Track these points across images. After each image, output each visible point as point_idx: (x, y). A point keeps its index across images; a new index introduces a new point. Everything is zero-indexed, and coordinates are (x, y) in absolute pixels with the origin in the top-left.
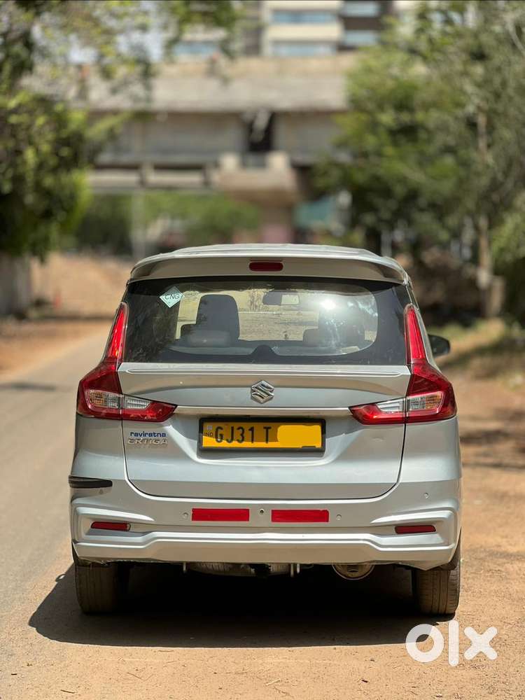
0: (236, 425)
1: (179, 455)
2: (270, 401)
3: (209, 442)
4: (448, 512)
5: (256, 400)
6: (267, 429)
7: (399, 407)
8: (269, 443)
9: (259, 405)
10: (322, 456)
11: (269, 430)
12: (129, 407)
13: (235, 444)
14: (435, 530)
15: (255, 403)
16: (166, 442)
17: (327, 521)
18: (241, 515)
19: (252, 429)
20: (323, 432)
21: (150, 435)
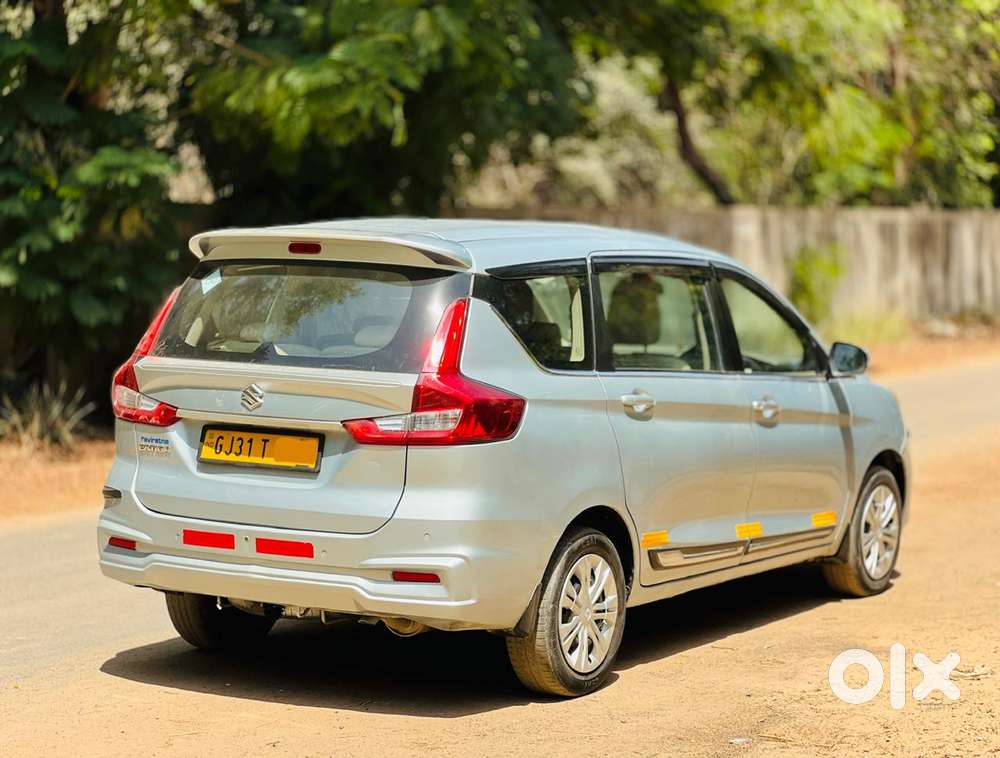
0: (237, 435)
1: (180, 466)
2: (260, 409)
3: (209, 453)
4: (459, 561)
5: (245, 406)
6: (266, 441)
7: (400, 425)
8: (265, 458)
9: (249, 413)
10: (315, 479)
11: (267, 443)
12: (142, 408)
13: (232, 458)
14: (439, 581)
15: (244, 411)
16: (169, 451)
17: (312, 556)
18: (226, 541)
19: (251, 441)
20: (321, 449)
21: (157, 441)
